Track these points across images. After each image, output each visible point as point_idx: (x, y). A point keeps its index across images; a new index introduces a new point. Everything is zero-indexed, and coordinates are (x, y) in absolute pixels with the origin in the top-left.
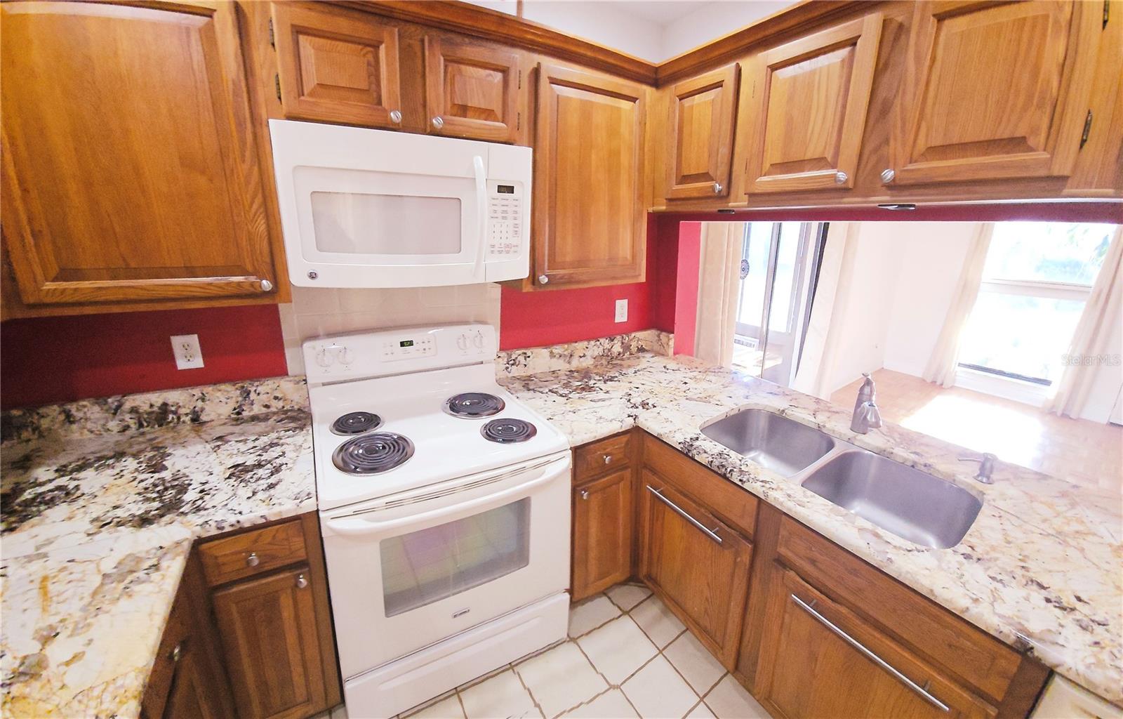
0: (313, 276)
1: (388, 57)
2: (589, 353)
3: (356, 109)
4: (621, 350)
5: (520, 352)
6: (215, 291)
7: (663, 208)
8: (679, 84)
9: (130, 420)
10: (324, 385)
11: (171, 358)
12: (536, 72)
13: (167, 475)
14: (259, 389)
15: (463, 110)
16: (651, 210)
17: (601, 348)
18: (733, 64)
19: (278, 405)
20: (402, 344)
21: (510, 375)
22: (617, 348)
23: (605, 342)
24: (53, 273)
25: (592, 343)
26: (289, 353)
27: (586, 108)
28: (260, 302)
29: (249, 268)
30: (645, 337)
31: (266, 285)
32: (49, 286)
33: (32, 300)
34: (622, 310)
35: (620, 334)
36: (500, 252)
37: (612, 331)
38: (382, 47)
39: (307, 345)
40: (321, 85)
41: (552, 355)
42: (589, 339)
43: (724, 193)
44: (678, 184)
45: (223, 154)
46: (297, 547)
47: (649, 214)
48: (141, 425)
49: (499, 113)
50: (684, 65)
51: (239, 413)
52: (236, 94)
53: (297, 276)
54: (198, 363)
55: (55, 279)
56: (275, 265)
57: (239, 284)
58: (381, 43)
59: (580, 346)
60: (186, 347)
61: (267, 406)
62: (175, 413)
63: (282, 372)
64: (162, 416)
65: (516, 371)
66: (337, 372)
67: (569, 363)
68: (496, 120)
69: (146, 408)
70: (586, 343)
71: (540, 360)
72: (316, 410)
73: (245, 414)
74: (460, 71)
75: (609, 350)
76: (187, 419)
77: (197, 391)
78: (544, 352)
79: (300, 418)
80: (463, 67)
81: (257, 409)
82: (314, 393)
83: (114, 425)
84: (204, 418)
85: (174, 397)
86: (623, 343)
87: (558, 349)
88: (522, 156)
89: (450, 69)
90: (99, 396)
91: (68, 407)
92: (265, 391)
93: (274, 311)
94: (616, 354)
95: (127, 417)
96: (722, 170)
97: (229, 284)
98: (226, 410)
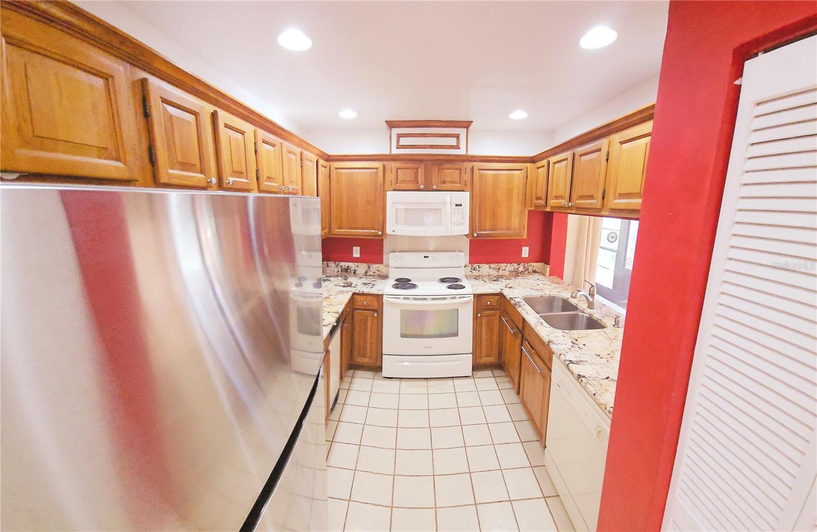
0: (394, 231)
1: (421, 172)
2: (507, 269)
3: (411, 186)
4: (523, 270)
5: (478, 265)
6: (367, 234)
7: (533, 209)
8: (537, 163)
9: (340, 269)
10: (395, 268)
11: (352, 253)
12: (473, 168)
13: (348, 281)
14: (373, 267)
15: (444, 182)
16: (530, 209)
17: (513, 268)
18: (547, 160)
19: (377, 273)
20: (425, 257)
21: (473, 274)
22: (521, 269)
23: (516, 265)
24: (337, 227)
25: (509, 264)
26: (385, 257)
27: (496, 177)
28: (378, 238)
29: (377, 228)
30: (537, 266)
31: (380, 233)
32: (336, 230)
33: (333, 233)
34: (525, 251)
35: (524, 262)
36: (457, 225)
37: (519, 260)
38: (419, 170)
39: (391, 254)
40: (402, 181)
41: (490, 267)
42: (507, 263)
43: (544, 205)
44: (536, 200)
45: (375, 200)
46: (375, 305)
47: (529, 211)
48: (342, 272)
49: (458, 182)
50: (544, 155)
51: (366, 273)
52: (381, 185)
53: (389, 231)
54: (358, 256)
55: (338, 229)
56: (383, 228)
57: (374, 232)
58: (419, 168)
59: (503, 266)
60: (357, 250)
61: (374, 273)
62: (350, 269)
63: (381, 262)
64: (347, 270)
65: (475, 273)
66: (399, 264)
67: (498, 272)
68: (456, 183)
69: (344, 267)
70: (506, 264)
71: (485, 269)
72: (390, 276)
73: (368, 274)
74: (443, 172)
75: (517, 269)
76: (352, 272)
77: (356, 264)
78: (487, 266)
79: (385, 277)
80: (444, 170)
81: (371, 273)
82: (390, 270)
83: (336, 270)
84: (357, 273)
85: (351, 265)
86: (524, 267)
87: (493, 266)
88: (467, 195)
89: (440, 172)
90: (335, 261)
91: (328, 262)
92: (374, 267)
93: (382, 240)
94: (520, 271)
95: (340, 268)
96: (544, 197)
97: (371, 232)
98: (363, 271)
